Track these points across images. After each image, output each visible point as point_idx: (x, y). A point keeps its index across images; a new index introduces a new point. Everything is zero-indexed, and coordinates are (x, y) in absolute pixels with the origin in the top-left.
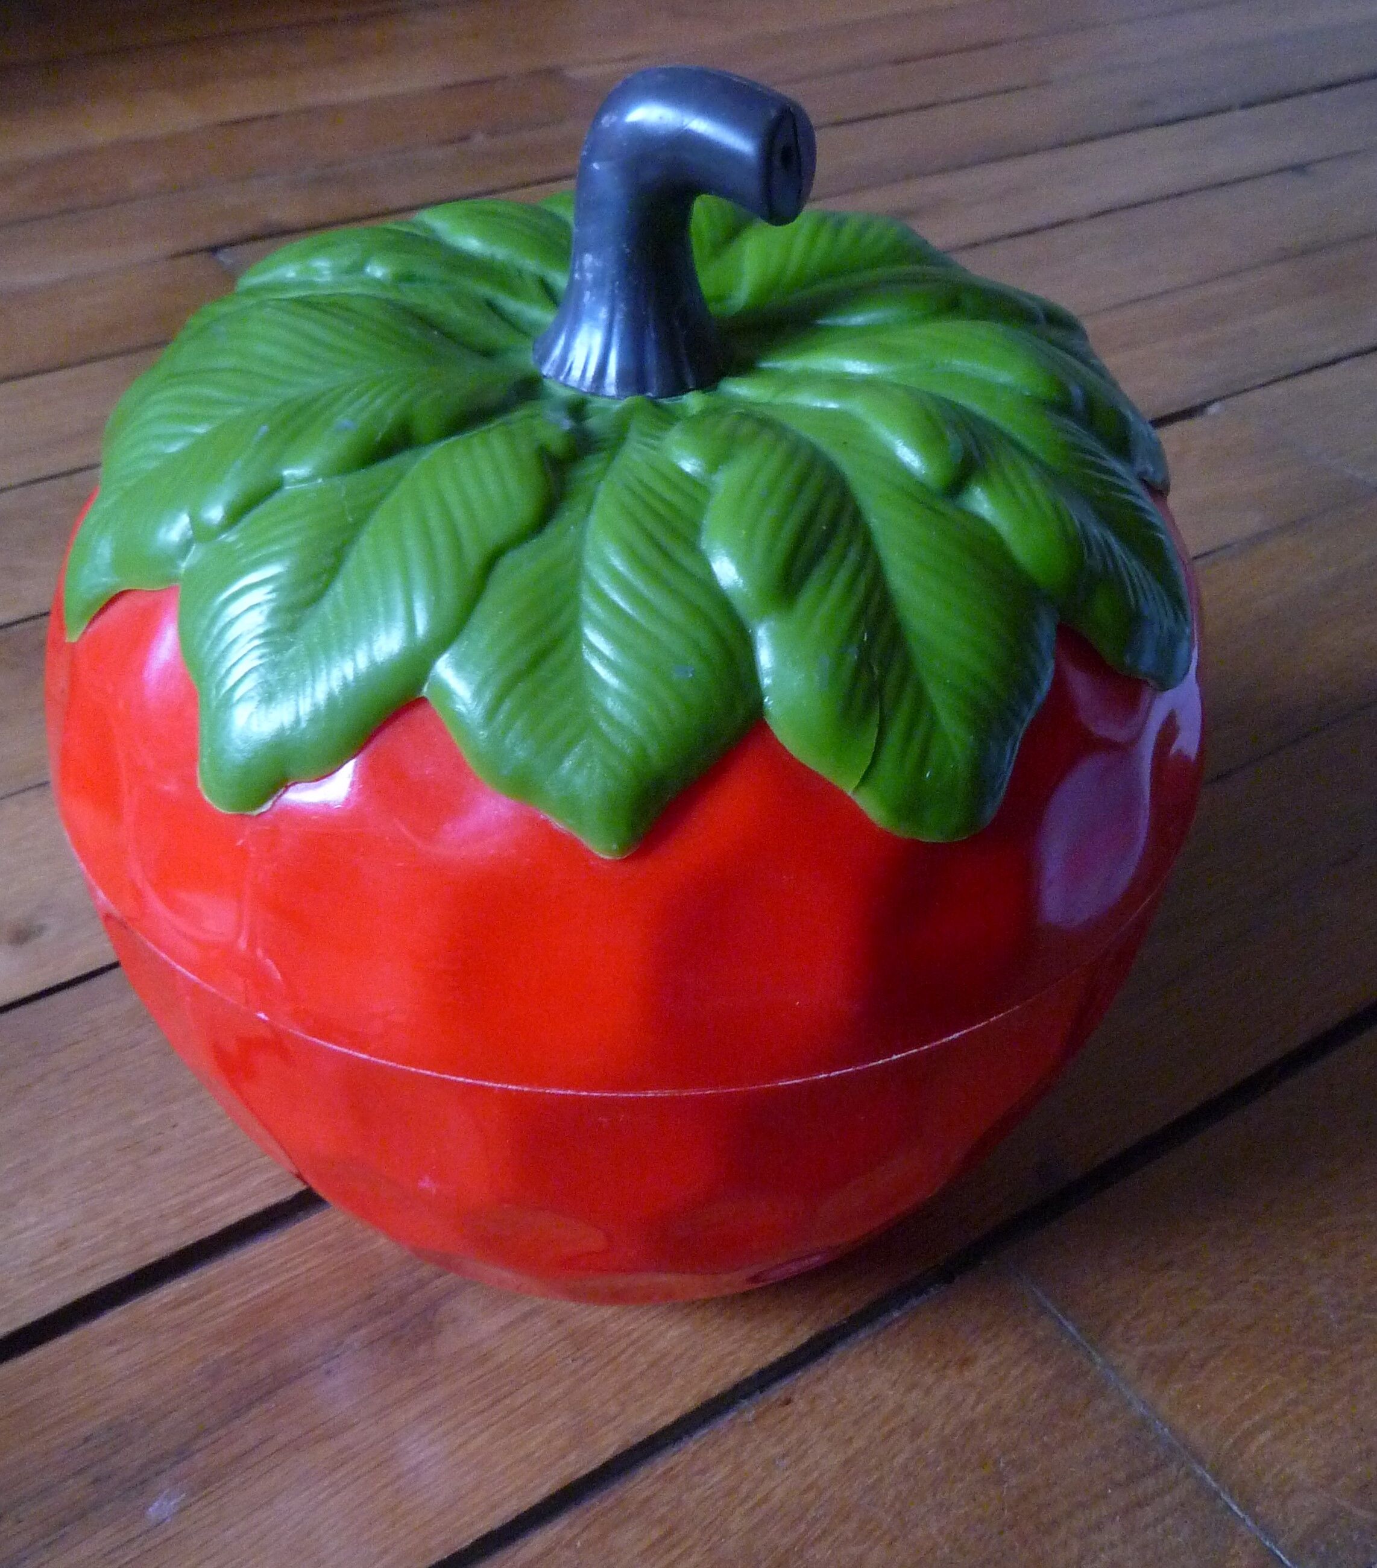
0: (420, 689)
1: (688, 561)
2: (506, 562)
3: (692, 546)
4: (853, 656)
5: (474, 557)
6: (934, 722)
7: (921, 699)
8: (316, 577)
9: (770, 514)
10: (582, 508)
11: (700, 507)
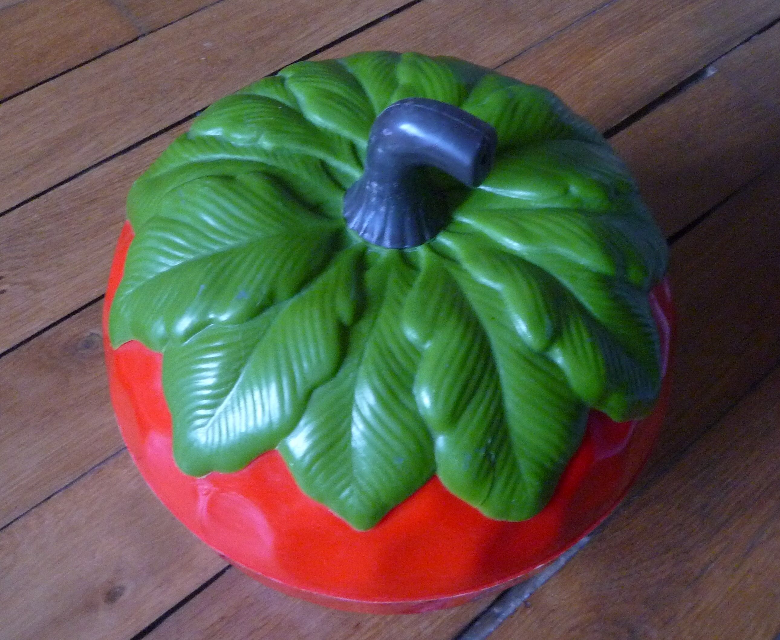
0: (275, 447)
1: (406, 401)
2: (317, 393)
3: (409, 392)
4: (482, 453)
5: (301, 389)
6: (519, 478)
7: (515, 465)
8: (226, 383)
9: (449, 379)
10: (356, 362)
11: (415, 366)
